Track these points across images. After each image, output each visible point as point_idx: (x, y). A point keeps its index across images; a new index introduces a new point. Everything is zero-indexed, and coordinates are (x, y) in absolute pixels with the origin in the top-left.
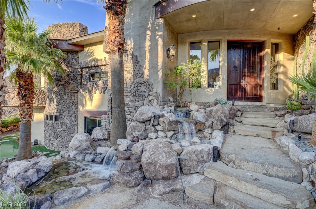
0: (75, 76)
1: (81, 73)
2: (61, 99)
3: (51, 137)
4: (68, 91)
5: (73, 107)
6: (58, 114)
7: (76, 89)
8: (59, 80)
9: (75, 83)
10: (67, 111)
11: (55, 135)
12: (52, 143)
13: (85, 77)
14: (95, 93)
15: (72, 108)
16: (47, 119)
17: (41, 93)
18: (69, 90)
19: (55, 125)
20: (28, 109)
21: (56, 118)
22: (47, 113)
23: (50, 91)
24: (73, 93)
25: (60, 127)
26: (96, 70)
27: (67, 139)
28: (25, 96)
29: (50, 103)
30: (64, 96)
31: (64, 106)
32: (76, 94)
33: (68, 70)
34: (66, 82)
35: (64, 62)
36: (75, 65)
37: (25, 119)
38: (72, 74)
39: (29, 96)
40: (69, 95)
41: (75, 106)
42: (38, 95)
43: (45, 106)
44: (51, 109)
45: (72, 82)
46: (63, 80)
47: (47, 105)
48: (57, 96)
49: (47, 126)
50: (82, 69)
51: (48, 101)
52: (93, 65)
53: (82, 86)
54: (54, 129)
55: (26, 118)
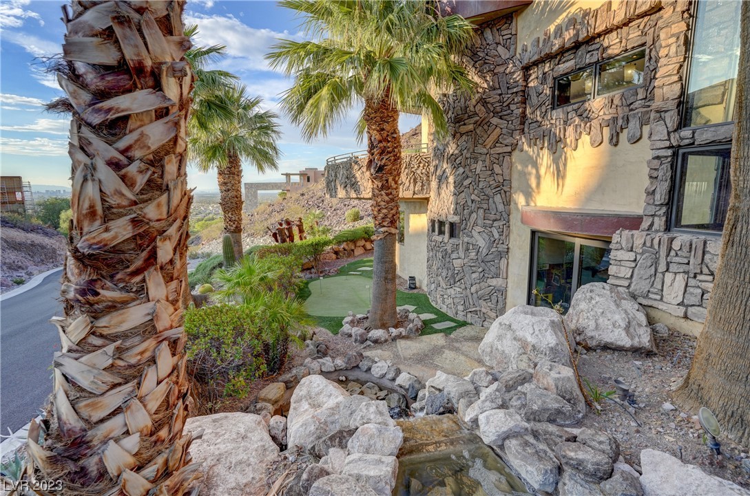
0: (505, 99)
1: (525, 84)
2: (464, 175)
3: (440, 278)
4: (485, 151)
5: (498, 198)
6: (456, 219)
7: (508, 141)
8: (459, 122)
9: (503, 123)
10: (481, 211)
11: (450, 274)
12: (442, 293)
13: (536, 98)
14: (573, 145)
15: (494, 202)
16: (433, 231)
17: (420, 162)
18: (488, 147)
19: (449, 248)
20: (388, 203)
21: (453, 230)
22: (432, 214)
23: (439, 153)
24: (497, 156)
25: (462, 255)
26: (581, 57)
27: (477, 292)
28: (380, 169)
29: (439, 187)
30: (473, 166)
31: (473, 197)
32: (507, 158)
33: (483, 86)
34: (478, 124)
35: (473, 63)
36: (505, 63)
37: (382, 229)
38: (496, 94)
39: (388, 167)
40: (487, 163)
41: (503, 196)
42: (413, 169)
43: (428, 196)
44: (440, 205)
45: (495, 121)
46: (470, 117)
47: (432, 195)
48: (455, 168)
49: (433, 247)
50: (526, 69)
51: (434, 184)
52: (569, 39)
53: (526, 129)
54: (447, 260)
55: (384, 226)
